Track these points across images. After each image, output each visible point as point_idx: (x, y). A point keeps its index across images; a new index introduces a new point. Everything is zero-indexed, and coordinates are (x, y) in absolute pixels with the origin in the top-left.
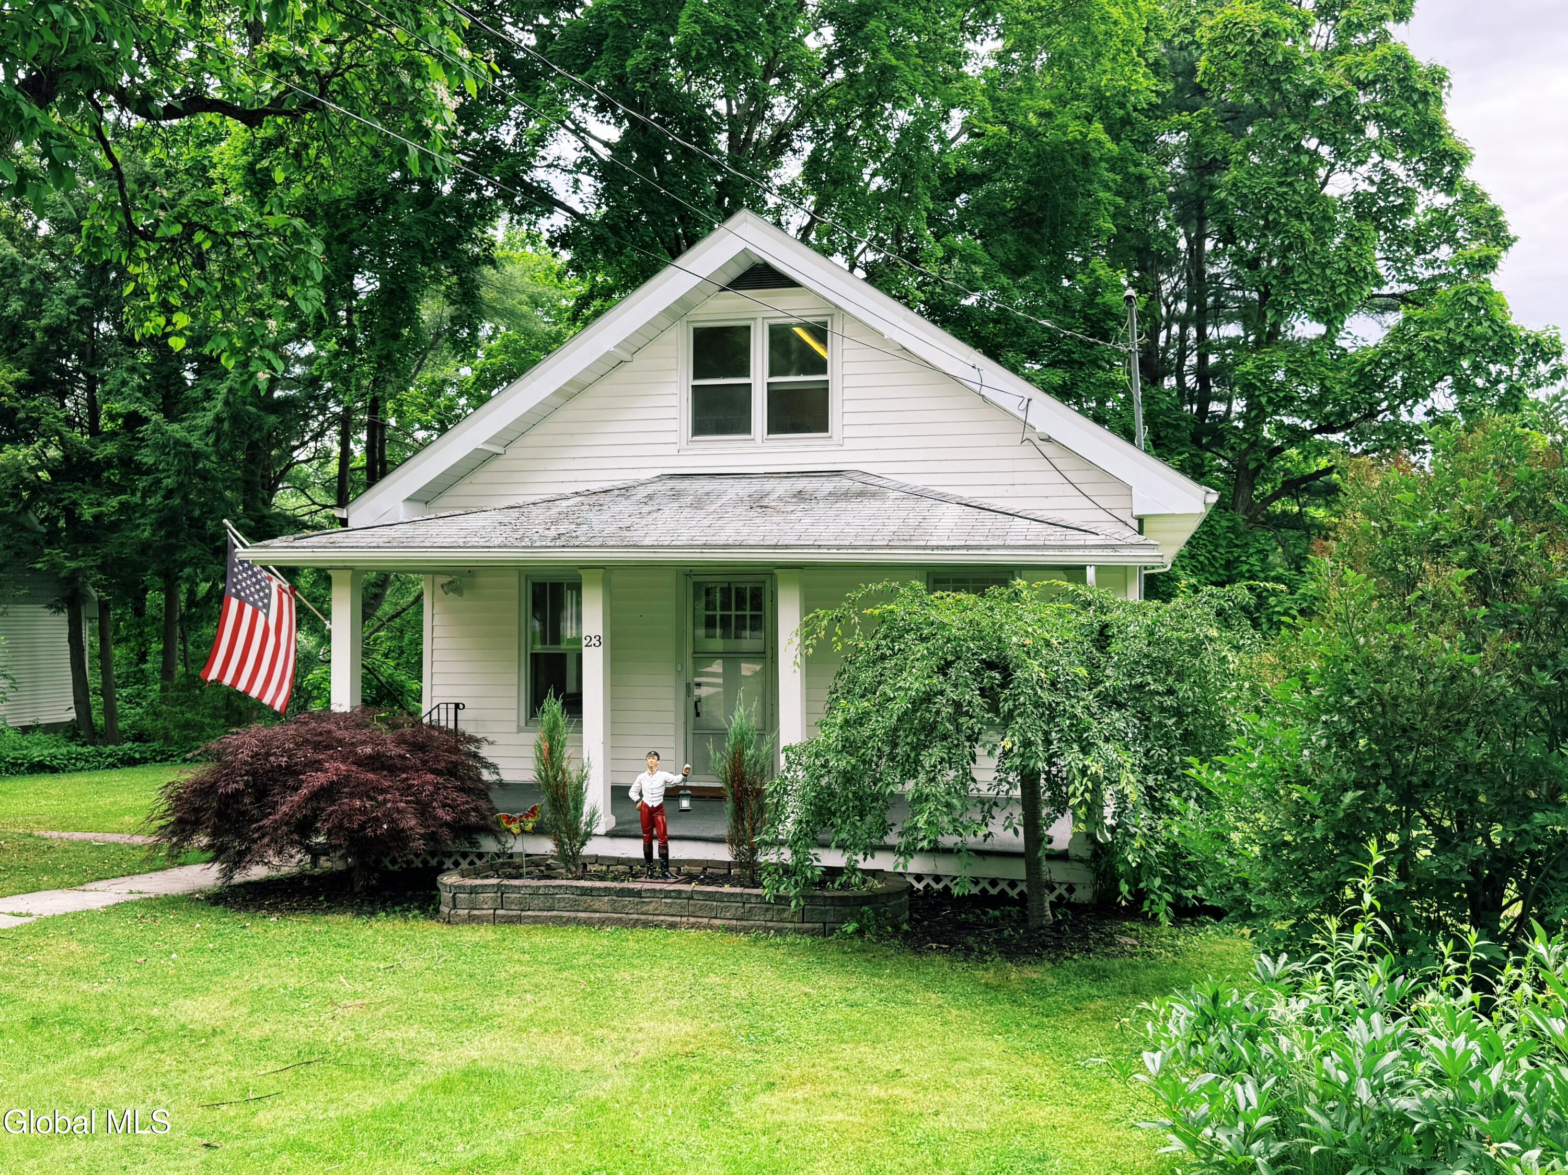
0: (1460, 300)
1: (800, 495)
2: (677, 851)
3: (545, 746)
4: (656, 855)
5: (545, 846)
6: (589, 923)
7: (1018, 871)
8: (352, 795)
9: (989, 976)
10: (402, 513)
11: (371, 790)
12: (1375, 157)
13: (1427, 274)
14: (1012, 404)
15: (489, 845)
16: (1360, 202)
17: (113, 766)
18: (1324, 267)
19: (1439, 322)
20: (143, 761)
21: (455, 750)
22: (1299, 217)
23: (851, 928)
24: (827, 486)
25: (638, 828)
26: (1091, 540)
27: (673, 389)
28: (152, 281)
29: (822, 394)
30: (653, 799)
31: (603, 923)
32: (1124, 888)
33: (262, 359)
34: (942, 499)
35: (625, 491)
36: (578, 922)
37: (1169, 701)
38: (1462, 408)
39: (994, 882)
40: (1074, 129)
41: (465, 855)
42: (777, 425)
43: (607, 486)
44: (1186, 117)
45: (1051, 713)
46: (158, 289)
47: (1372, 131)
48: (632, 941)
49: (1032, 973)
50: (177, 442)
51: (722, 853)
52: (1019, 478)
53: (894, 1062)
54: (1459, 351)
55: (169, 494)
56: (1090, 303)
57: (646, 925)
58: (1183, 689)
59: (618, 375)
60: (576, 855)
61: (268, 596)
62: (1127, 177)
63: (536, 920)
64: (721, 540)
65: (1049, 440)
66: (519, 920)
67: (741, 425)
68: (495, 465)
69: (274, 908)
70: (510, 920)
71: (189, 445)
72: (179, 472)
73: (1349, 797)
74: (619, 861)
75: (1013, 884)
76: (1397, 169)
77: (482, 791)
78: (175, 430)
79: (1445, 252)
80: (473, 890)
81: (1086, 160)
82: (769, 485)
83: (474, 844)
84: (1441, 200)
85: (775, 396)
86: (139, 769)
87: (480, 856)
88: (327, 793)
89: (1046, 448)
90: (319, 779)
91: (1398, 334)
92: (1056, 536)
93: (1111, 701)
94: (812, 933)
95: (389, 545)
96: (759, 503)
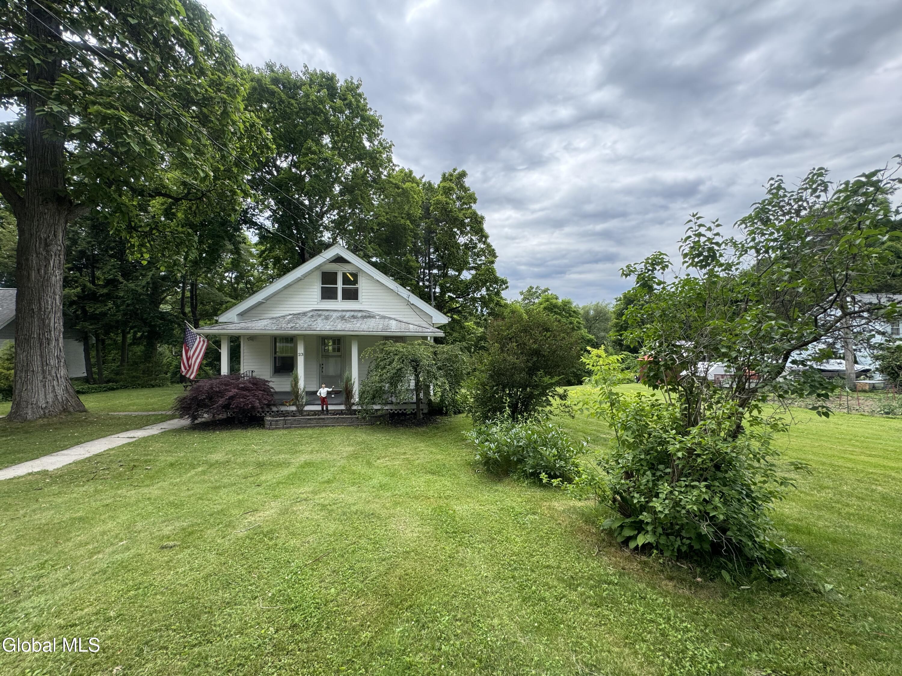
0: (488, 270)
1: (354, 317)
2: (330, 408)
3: (293, 383)
4: (325, 409)
5: (294, 408)
6: (310, 427)
7: (414, 407)
8: (239, 398)
9: (414, 431)
10: (236, 319)
11: (244, 397)
12: (469, 235)
13: (479, 263)
14: (405, 296)
15: (275, 409)
16: (466, 245)
17: (106, 391)
18: (458, 260)
19: (483, 275)
20: (117, 389)
21: (265, 385)
22: (453, 247)
23: (378, 423)
24: (360, 314)
25: (320, 403)
26: (429, 330)
27: (316, 287)
28: (137, 244)
29: (356, 290)
30: (324, 395)
31: (314, 427)
32: (444, 409)
33: (178, 270)
34: (390, 318)
35: (304, 314)
36: (308, 427)
37: (451, 368)
38: (487, 294)
39: (400, 410)
40: (402, 221)
41: (268, 412)
42: (345, 297)
43: (298, 312)
44: (427, 220)
45: (429, 372)
46: (138, 246)
47: (468, 228)
48: (325, 430)
49: (423, 429)
50: (133, 290)
51: (342, 407)
52: (406, 313)
53: (403, 451)
54: (487, 281)
55: (128, 305)
56: (407, 265)
57: (326, 426)
58: (455, 365)
59: (300, 283)
60: (302, 410)
61: (195, 342)
62: (415, 234)
63: (295, 427)
64: (339, 329)
65: (413, 304)
66: (290, 427)
67: (335, 298)
68: (263, 305)
69: (214, 430)
70: (287, 428)
71: (137, 291)
72: (133, 299)
73: (495, 388)
74: (311, 411)
75: (414, 410)
76: (473, 238)
77: (272, 394)
78: (132, 285)
79: (483, 258)
80: (277, 421)
81: (405, 229)
82: (344, 313)
83: (271, 409)
84: (482, 246)
85: (344, 290)
86: (116, 391)
87: (273, 412)
88: (232, 398)
89: (412, 306)
90: (231, 394)
91: (474, 277)
92: (420, 329)
93: (439, 368)
94: (369, 425)
95: (241, 329)
96: (343, 318)
